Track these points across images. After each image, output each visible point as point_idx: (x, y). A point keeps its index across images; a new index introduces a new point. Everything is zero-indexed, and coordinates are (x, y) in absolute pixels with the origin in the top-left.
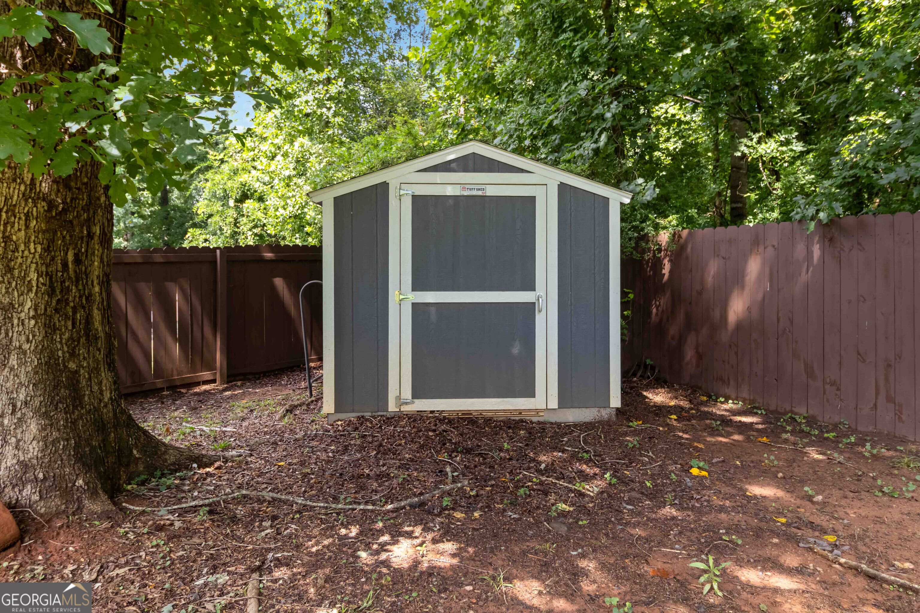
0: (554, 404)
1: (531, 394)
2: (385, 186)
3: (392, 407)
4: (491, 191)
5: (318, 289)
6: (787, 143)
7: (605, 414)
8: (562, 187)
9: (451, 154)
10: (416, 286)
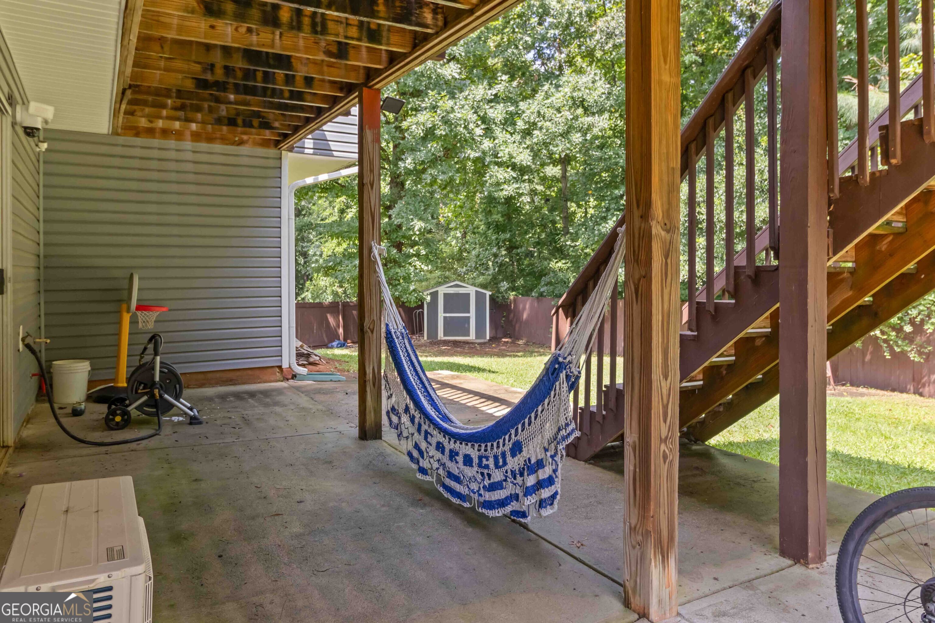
0: (474, 338)
1: (469, 336)
2: (437, 291)
3: (439, 339)
4: (460, 292)
5: (423, 313)
6: (566, 263)
7: (486, 341)
8: (476, 291)
9: (452, 284)
10: (445, 312)
